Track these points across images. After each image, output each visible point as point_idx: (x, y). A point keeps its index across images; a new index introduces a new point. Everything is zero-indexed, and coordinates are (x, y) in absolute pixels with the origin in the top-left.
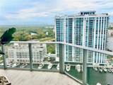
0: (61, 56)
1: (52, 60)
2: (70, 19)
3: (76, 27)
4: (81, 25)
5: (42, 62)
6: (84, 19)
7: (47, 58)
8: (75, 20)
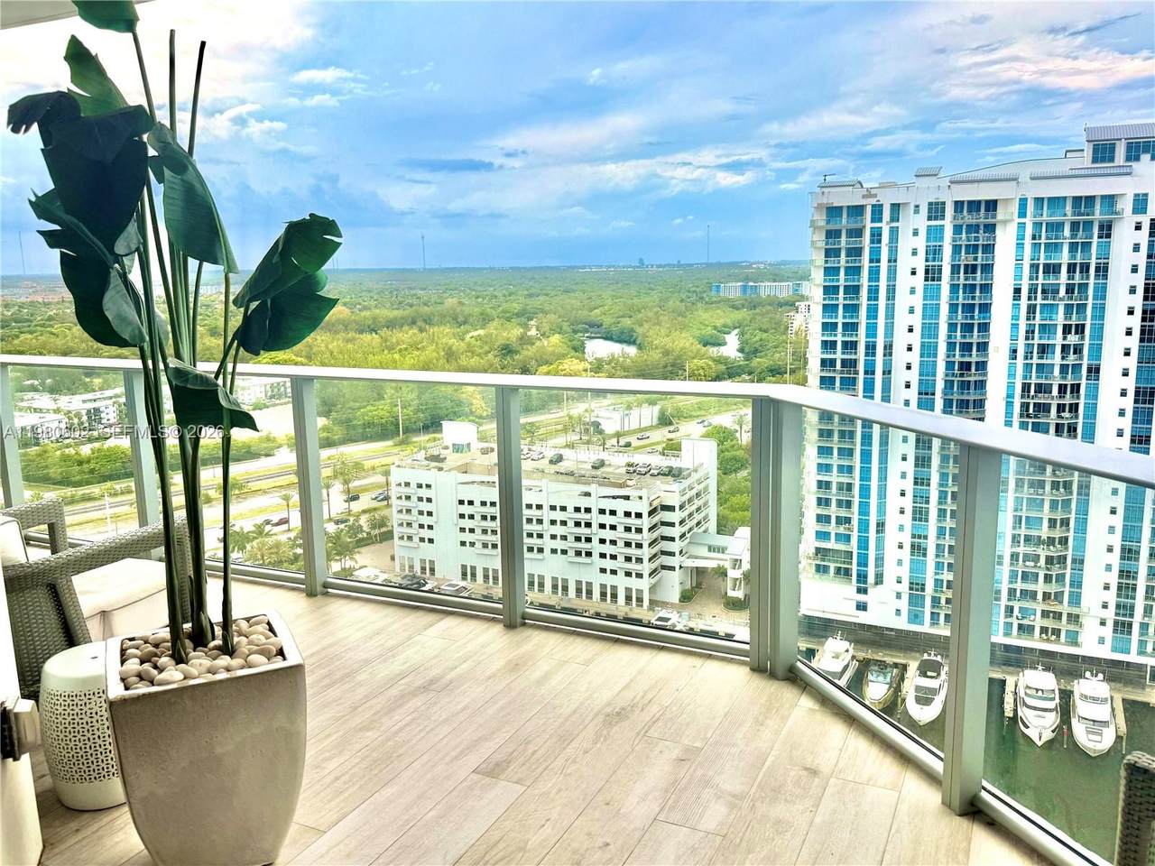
2: (974, 206)
3: (1033, 290)
4: (1085, 268)
5: (673, 605)
6: (1126, 205)
7: (722, 573)
8: (1029, 221)
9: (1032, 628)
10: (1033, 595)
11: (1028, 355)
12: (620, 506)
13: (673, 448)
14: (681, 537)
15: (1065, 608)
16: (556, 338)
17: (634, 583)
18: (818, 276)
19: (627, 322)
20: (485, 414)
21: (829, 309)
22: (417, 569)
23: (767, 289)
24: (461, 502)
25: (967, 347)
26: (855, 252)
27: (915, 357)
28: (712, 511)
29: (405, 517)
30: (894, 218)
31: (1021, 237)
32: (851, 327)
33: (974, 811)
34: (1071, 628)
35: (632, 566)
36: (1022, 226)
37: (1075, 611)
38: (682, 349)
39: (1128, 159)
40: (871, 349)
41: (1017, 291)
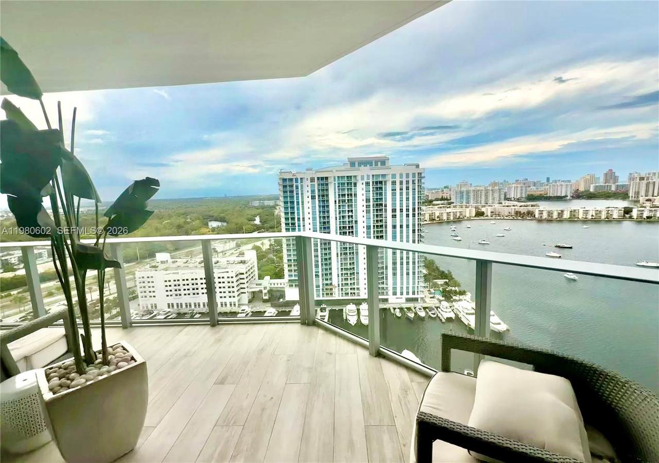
0: (303, 283)
1: (275, 297)
2: (322, 178)
3: (339, 201)
4: (351, 195)
5: (246, 305)
6: (359, 178)
7: (261, 291)
8: (336, 182)
9: (348, 293)
10: (348, 284)
11: (340, 219)
12: (226, 275)
13: (242, 254)
14: (247, 282)
15: (356, 287)
16: (198, 221)
17: (232, 300)
18: (282, 199)
19: (222, 215)
20: (172, 249)
21: (286, 208)
22: (150, 308)
23: (267, 203)
24: (166, 281)
25: (324, 217)
26: (292, 192)
27: (311, 221)
28: (256, 273)
29: (143, 289)
30: (301, 182)
31: (335, 187)
32: (293, 213)
33: (379, 355)
34: (358, 291)
35: (231, 294)
36: (335, 184)
37: (358, 287)
38: (241, 223)
39: (359, 166)
40: (299, 219)
41: (335, 201)
